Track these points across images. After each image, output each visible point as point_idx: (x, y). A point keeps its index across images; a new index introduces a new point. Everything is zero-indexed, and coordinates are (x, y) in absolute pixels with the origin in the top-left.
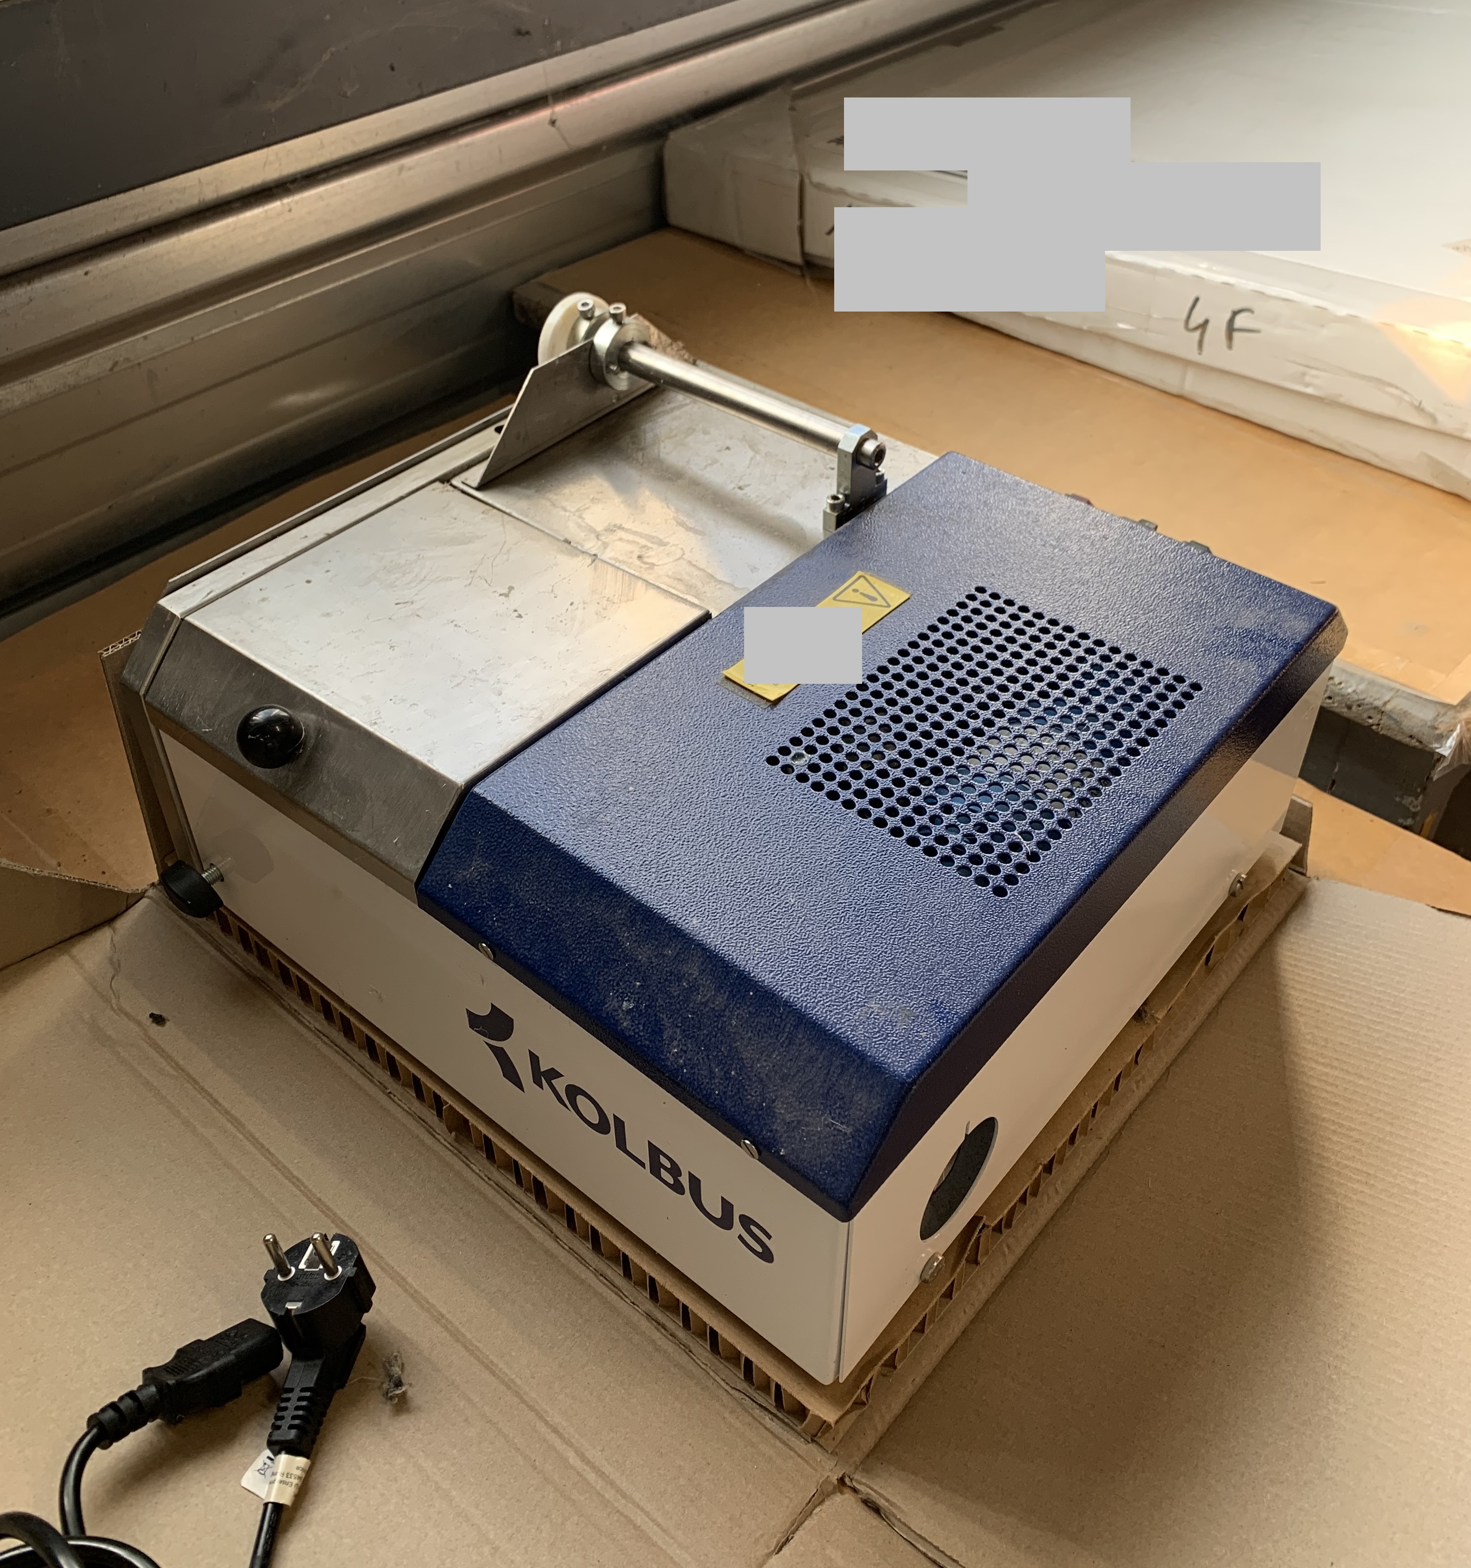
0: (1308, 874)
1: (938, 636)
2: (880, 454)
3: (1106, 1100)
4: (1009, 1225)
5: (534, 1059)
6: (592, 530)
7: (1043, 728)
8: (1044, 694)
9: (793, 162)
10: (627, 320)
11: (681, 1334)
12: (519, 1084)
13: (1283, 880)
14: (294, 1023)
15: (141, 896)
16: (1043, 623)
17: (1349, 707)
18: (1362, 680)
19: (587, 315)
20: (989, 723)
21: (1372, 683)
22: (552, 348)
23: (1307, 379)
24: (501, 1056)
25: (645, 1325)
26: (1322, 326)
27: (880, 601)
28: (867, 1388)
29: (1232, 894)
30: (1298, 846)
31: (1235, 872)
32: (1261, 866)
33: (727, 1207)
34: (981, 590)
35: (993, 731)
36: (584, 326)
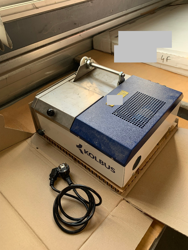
0: (178, 127)
1: (133, 98)
2: (124, 75)
3: (154, 155)
4: (142, 169)
5: (85, 150)
6: (88, 87)
7: (146, 108)
8: (146, 104)
9: (110, 40)
10: (91, 60)
11: (103, 183)
12: (83, 153)
13: (175, 128)
14: (54, 148)
15: (34, 134)
16: (146, 96)
17: (183, 106)
18: (185, 103)
19: (86, 59)
20: (139, 108)
21: (186, 103)
22: (82, 64)
23: (177, 65)
24: (81, 150)
25: (99, 182)
26: (179, 58)
27: (125, 94)
28: (126, 188)
29: (169, 129)
30: (177, 124)
31: (169, 127)
32: (172, 126)
33: (109, 166)
34: (138, 92)
35: (140, 109)
36: (86, 61)
